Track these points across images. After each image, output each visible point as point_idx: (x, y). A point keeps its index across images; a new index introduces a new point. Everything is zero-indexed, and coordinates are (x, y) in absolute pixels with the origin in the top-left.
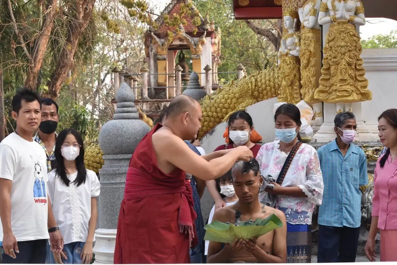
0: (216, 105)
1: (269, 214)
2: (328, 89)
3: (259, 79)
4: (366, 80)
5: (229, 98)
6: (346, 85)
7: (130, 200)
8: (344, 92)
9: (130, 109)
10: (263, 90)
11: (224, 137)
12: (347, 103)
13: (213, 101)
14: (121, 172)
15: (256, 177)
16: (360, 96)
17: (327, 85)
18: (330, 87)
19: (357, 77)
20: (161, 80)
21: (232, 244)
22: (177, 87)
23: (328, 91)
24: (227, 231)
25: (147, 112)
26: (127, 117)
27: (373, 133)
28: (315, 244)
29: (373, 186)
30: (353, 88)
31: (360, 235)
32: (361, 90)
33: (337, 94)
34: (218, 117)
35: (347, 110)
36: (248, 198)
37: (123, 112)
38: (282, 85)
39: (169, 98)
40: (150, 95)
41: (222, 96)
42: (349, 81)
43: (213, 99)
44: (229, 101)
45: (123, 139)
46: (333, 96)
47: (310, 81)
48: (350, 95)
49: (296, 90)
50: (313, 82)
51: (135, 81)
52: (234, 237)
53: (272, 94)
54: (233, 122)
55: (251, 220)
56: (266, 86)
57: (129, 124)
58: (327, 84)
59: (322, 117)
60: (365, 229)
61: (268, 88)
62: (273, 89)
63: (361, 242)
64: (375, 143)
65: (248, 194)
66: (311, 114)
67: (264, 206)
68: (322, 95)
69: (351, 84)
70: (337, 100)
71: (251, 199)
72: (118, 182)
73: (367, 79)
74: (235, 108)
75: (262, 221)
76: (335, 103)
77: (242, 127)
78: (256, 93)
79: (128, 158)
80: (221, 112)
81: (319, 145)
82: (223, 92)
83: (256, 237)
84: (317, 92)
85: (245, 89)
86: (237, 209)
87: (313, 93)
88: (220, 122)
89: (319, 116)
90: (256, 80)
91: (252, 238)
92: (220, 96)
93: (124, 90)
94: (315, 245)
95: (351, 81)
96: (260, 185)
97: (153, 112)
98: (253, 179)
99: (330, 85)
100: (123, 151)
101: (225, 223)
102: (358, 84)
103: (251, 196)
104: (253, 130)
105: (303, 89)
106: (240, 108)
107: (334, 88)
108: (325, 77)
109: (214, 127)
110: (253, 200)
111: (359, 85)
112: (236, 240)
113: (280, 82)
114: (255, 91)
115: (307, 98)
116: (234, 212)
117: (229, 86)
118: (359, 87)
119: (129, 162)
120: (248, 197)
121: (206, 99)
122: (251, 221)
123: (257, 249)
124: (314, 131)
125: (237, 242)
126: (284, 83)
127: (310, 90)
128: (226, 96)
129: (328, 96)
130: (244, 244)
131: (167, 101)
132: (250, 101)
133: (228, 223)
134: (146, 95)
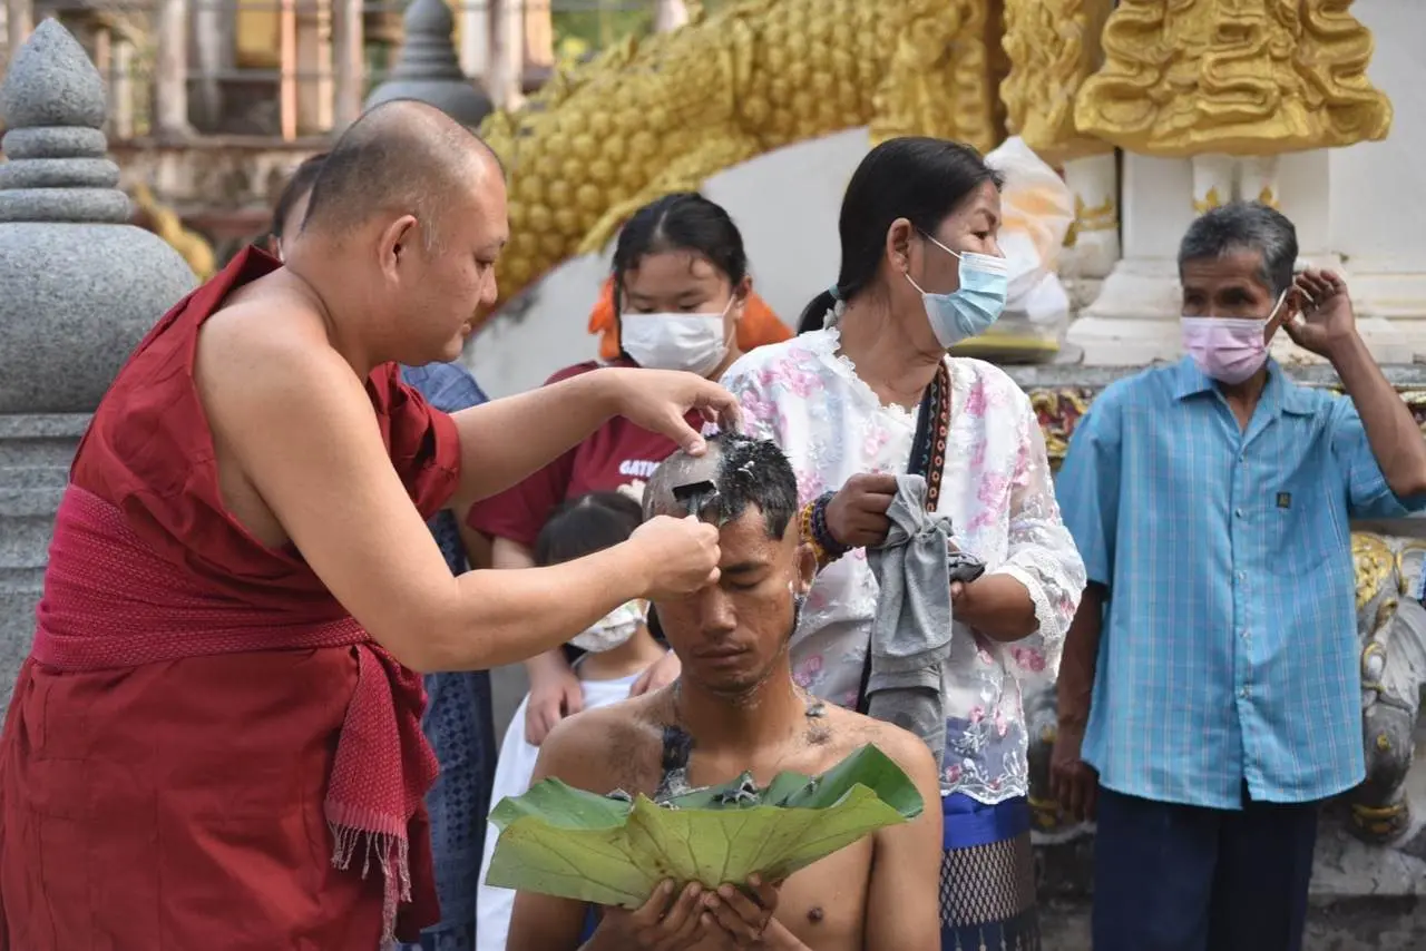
0: (544, 165)
1: (843, 748)
2: (1149, 78)
3: (773, 32)
4: (1357, 33)
5: (613, 129)
6: (1249, 58)
7: (59, 674)
8: (1239, 97)
9: (78, 166)
10: (792, 91)
11: (593, 328)
12: (1253, 158)
13: (528, 145)
14: (29, 511)
15: (774, 544)
16: (1324, 120)
17: (1148, 58)
18: (1164, 67)
19: (1313, 17)
20: (253, 39)
21: (644, 912)
22: (338, 79)
23: (1153, 92)
24: (615, 836)
25: (180, 201)
26: (65, 208)
27: (1390, 318)
28: (1071, 907)
29: (1389, 601)
30: (1284, 75)
31: (1317, 866)
32: (1329, 86)
33: (1202, 105)
34: (555, 229)
35: (1250, 194)
36: (733, 659)
37: (45, 182)
38: (895, 65)
39: (301, 130)
40: (196, 116)
41: (575, 116)
42: (1265, 37)
43: (528, 132)
44: (613, 145)
45: (44, 331)
46: (1181, 114)
47: (1056, 39)
48: (1268, 116)
49: (970, 88)
50: (1070, 41)
51: (116, 38)
52: (654, 872)
53: (839, 110)
54: (636, 266)
55: (749, 781)
56: (811, 69)
57: (74, 249)
58: (1148, 52)
59: (1111, 234)
60: (1342, 835)
61: (822, 79)
62: (846, 87)
63: (1326, 902)
64: (1409, 373)
65: (734, 636)
66: (1058, 211)
67: (821, 706)
68: (1116, 111)
69: (1277, 52)
70: (1197, 137)
71: (745, 666)
72: (14, 564)
73: (1364, 22)
74: (644, 181)
75: (810, 787)
76: (1188, 156)
77: (687, 294)
78: (755, 106)
79: (70, 433)
80: (572, 198)
81: (1097, 379)
82: (585, 98)
83: (775, 875)
84: (1089, 95)
85: (701, 82)
86: (672, 720)
87: (1071, 100)
88: (562, 256)
89: (1098, 227)
90: (758, 37)
91: (755, 881)
92: (569, 116)
93: (46, 61)
94: (1071, 913)
95: (1276, 36)
96: (801, 592)
97: (215, 204)
98: (761, 555)
99: (1163, 58)
100: (41, 397)
101: (604, 793)
102: (1312, 53)
103: (749, 649)
104: (749, 298)
105: (1015, 80)
106: (671, 181)
107: (1183, 73)
108: (1138, 17)
109: (532, 279)
110: (755, 671)
111: (1320, 57)
112: (667, 886)
113: (884, 45)
114: (750, 92)
115: (1038, 125)
116: (656, 734)
117: (616, 65)
118: (1321, 72)
119: (72, 456)
120: (734, 653)
121: (495, 131)
122: (748, 788)
123: (781, 942)
124: (1072, 302)
125: (671, 900)
126: (906, 53)
127: (1054, 86)
128: (599, 119)
129: (1151, 118)
130: (707, 910)
131: (289, 149)
132: (726, 145)
133: (622, 793)
134: (175, 111)
